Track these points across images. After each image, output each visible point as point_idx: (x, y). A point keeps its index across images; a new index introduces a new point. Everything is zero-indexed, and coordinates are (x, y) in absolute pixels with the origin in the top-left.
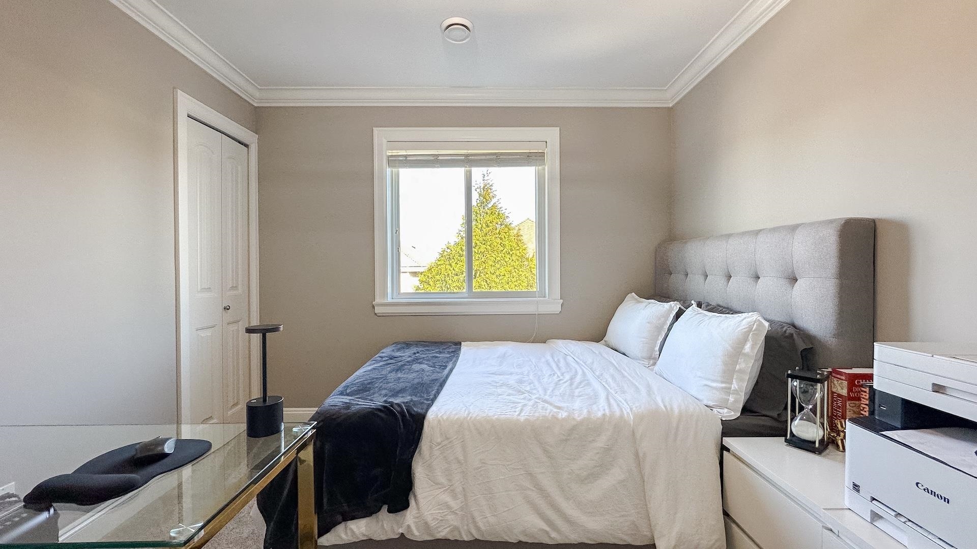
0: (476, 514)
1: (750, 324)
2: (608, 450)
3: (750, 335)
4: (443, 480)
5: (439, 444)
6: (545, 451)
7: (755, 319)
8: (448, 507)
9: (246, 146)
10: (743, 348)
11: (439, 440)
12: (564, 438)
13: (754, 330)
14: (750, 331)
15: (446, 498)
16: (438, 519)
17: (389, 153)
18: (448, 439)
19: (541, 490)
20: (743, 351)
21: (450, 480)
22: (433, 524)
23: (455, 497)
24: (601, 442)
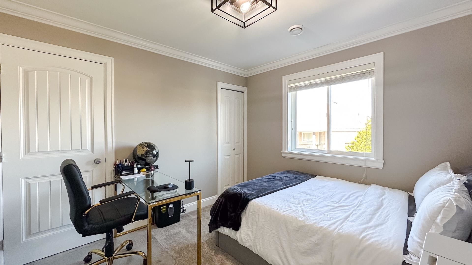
0: (258, 244)
1: (444, 202)
2: (316, 244)
3: (443, 210)
4: (250, 226)
5: (252, 212)
6: (288, 232)
7: (448, 199)
8: (250, 237)
9: (243, 92)
10: (436, 218)
11: (252, 211)
12: (297, 229)
13: (447, 207)
14: (444, 207)
15: (250, 233)
16: (246, 239)
17: (289, 86)
18: (254, 211)
19: (282, 248)
20: (436, 221)
21: (252, 227)
22: (244, 240)
23: (253, 235)
24: (314, 239)
